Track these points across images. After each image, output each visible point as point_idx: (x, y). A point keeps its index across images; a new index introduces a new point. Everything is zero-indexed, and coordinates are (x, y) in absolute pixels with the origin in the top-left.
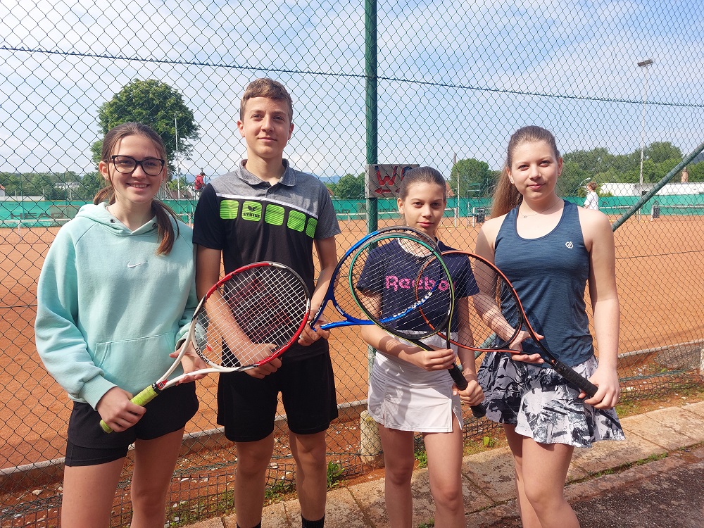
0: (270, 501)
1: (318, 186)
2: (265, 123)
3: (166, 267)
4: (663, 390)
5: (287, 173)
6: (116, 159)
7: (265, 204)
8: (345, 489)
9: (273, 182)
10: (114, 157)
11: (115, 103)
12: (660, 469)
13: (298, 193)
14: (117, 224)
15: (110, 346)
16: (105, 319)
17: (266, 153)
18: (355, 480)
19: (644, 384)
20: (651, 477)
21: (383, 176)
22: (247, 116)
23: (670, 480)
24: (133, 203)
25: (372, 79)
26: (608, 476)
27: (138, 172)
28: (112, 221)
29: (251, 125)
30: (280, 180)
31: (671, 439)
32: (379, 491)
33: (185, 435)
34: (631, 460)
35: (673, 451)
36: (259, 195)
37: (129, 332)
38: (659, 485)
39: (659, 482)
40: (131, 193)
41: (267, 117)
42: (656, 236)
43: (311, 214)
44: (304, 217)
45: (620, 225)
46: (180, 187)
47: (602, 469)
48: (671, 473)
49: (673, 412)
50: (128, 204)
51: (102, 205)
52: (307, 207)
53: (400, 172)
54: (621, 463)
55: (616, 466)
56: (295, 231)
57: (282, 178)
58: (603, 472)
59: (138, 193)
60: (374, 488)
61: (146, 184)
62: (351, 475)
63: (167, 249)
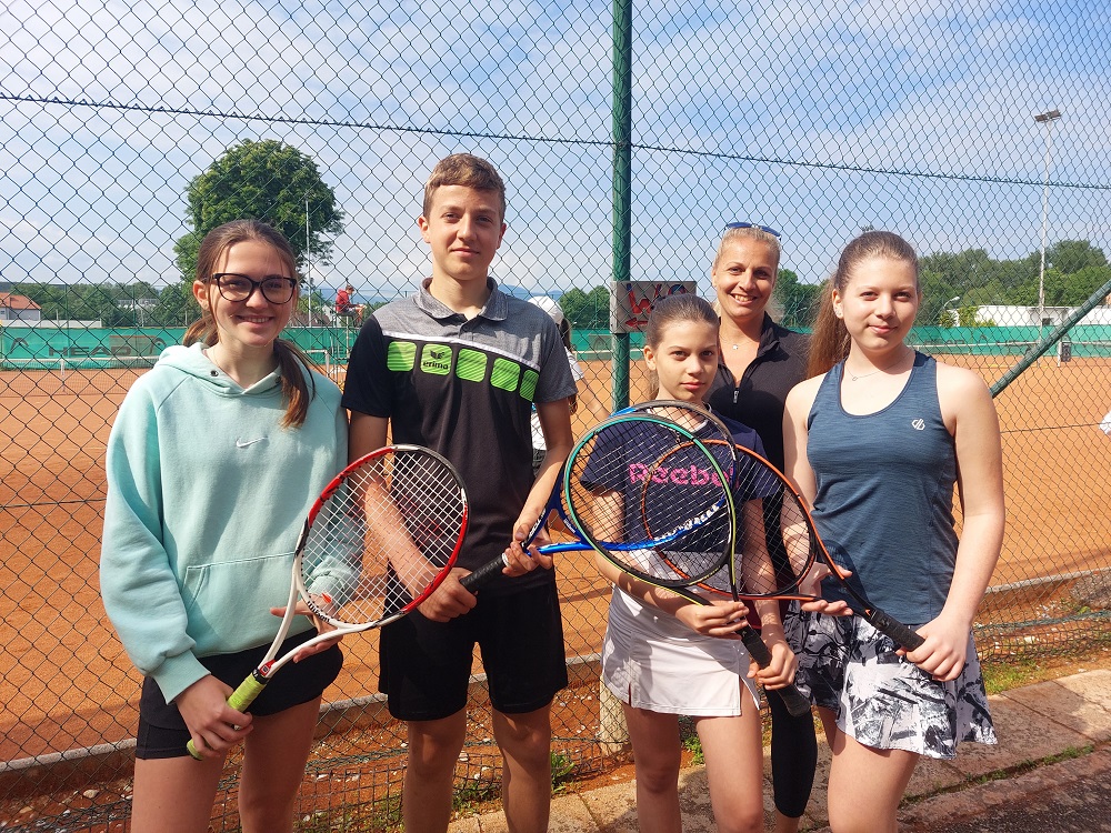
0: (457, 814)
1: (541, 321)
2: (463, 227)
3: (295, 447)
4: (1084, 642)
5: (494, 301)
6: (221, 280)
7: (457, 348)
8: (575, 797)
9: (471, 313)
10: (218, 276)
11: (213, 177)
12: (1082, 772)
13: (509, 331)
14: (221, 378)
15: (209, 570)
16: (202, 529)
17: (463, 272)
18: (591, 782)
19: (1053, 633)
20: (1067, 785)
21: (639, 298)
22: (435, 213)
23: (1098, 790)
24: (245, 346)
25: (624, 147)
26: (998, 782)
27: (255, 300)
28: (213, 373)
29: (441, 228)
30: (482, 311)
31: (1099, 723)
32: (630, 801)
33: (323, 705)
34: (1035, 757)
35: (1102, 743)
36: (448, 335)
37: (239, 548)
38: (1080, 797)
39: (1081, 793)
40: (244, 332)
41: (466, 218)
42: (1073, 396)
43: (528, 364)
44: (517, 368)
45: (1015, 378)
46: (312, 307)
47: (988, 771)
48: (1099, 778)
49: (1101, 678)
50: (237, 345)
51: (197, 346)
52: (523, 354)
53: (664, 291)
54: (1018, 760)
55: (1010, 765)
56: (503, 391)
57: (484, 308)
58: (989, 776)
59: (254, 331)
60: (620, 795)
61: (268, 317)
62: (586, 774)
63: (298, 417)
